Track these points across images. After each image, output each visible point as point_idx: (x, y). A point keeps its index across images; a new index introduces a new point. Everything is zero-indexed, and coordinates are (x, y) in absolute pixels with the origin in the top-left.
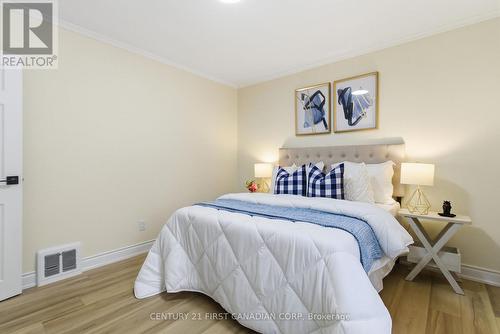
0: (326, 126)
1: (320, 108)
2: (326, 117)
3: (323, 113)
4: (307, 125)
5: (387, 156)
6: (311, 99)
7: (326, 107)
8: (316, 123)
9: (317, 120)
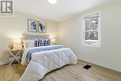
0: (36, 30)
1: (35, 26)
2: (37, 28)
3: (36, 27)
4: (31, 29)
5: (48, 38)
6: (33, 23)
7: (36, 26)
8: (34, 29)
9: (34, 28)
